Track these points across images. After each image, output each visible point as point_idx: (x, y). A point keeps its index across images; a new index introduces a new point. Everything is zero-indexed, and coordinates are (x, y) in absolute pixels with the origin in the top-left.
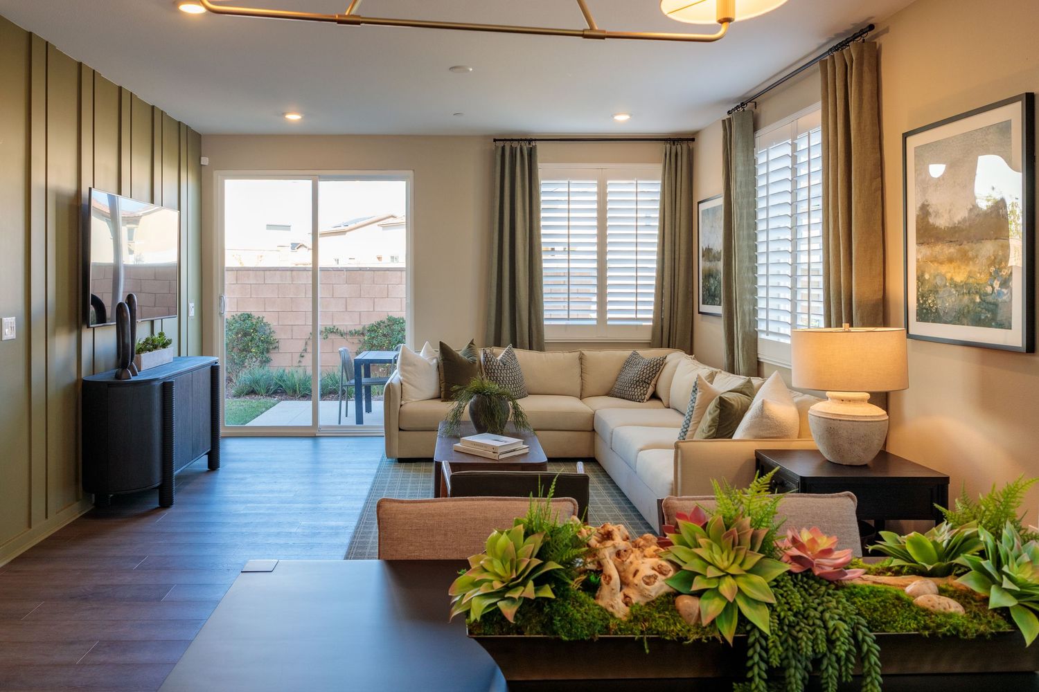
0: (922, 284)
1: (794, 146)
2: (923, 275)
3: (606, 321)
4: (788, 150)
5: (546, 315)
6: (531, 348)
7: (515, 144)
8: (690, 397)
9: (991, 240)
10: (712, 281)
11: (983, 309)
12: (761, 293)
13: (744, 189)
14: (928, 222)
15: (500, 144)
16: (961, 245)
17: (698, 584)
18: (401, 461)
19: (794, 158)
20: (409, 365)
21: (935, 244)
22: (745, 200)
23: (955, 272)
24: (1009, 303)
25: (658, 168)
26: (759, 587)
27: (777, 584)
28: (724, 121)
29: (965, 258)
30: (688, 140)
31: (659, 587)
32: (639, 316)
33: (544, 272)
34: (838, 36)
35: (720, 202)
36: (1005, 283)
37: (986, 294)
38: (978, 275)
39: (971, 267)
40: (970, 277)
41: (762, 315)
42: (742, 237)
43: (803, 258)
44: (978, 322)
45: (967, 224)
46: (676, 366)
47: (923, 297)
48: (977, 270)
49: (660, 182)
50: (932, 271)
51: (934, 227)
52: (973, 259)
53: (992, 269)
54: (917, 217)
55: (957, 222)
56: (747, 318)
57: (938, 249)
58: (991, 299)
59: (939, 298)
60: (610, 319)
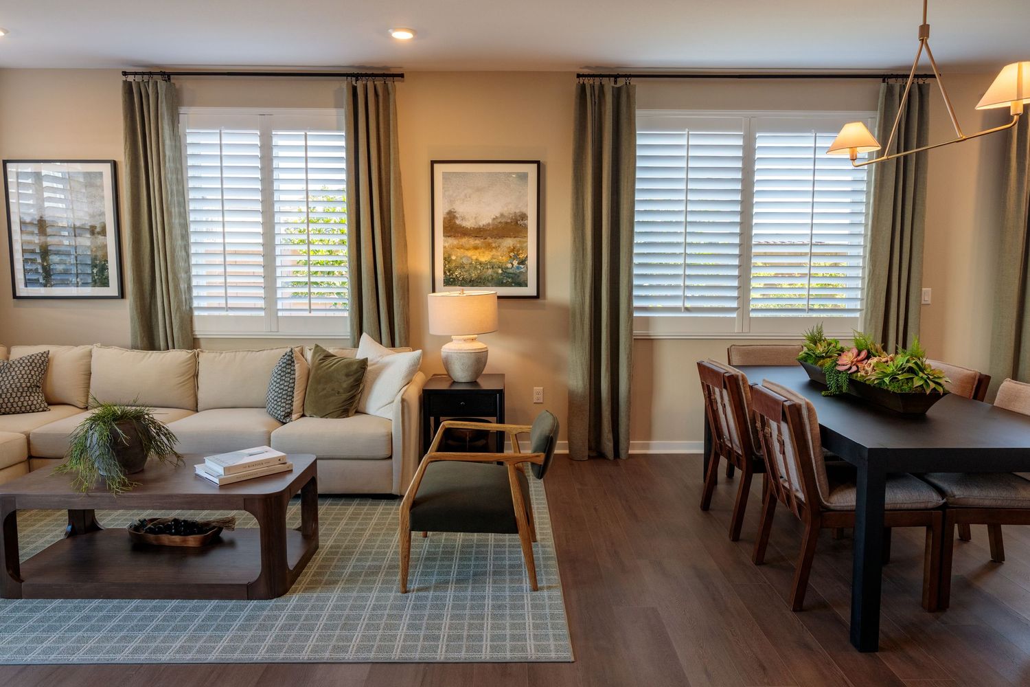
0: (449, 262)
2: (449, 256)
4: (255, 141)
9: (512, 238)
11: (505, 277)
13: (172, 165)
14: (455, 223)
16: (485, 239)
21: (461, 237)
23: (480, 255)
24: (524, 273)
28: (122, 82)
29: (489, 247)
36: (522, 262)
37: (507, 268)
38: (501, 257)
39: (494, 252)
40: (493, 258)
42: (173, 214)
44: (502, 284)
45: (491, 227)
47: (449, 271)
48: (499, 254)
50: (459, 254)
51: (460, 227)
52: (496, 248)
53: (512, 254)
54: (444, 218)
55: (482, 225)
56: (183, 296)
57: (464, 241)
58: (511, 271)
59: (466, 272)
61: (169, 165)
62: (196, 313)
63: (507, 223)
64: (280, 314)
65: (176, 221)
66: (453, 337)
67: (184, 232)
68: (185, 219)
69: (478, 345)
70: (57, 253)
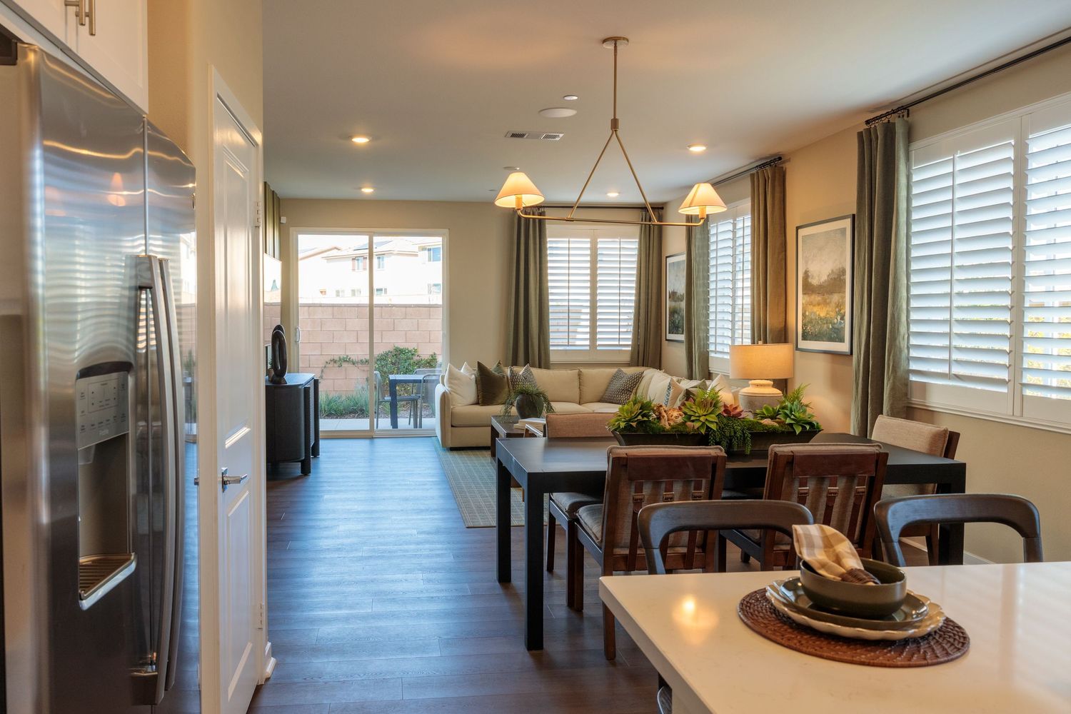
0: (805, 318)
1: (734, 225)
2: (805, 313)
3: (596, 347)
4: (730, 227)
5: (552, 342)
6: (540, 367)
8: (666, 393)
9: (836, 293)
10: (676, 316)
11: (833, 332)
12: (712, 325)
13: (700, 251)
14: (809, 281)
16: (824, 295)
17: (693, 418)
18: (452, 449)
19: (734, 232)
20: (455, 379)
21: (811, 294)
22: (701, 259)
23: (820, 311)
24: (843, 328)
25: (636, 229)
26: (713, 418)
27: (719, 416)
29: (825, 303)
30: (658, 208)
31: (680, 420)
32: (621, 343)
33: (551, 310)
34: (761, 159)
35: (684, 258)
36: (842, 318)
37: (834, 324)
38: (831, 313)
39: (828, 308)
40: (827, 313)
41: (712, 340)
43: (739, 301)
44: (831, 339)
45: (827, 283)
46: (651, 378)
47: (805, 325)
48: (830, 310)
49: (637, 240)
50: (810, 310)
51: (811, 284)
52: (829, 303)
53: (837, 310)
54: (803, 278)
55: (822, 282)
56: (702, 342)
57: (813, 297)
58: (836, 326)
59: (813, 326)
60: (599, 345)
61: (697, 251)
62: (711, 355)
63: (835, 279)
65: (701, 290)
67: (706, 297)
68: (707, 287)
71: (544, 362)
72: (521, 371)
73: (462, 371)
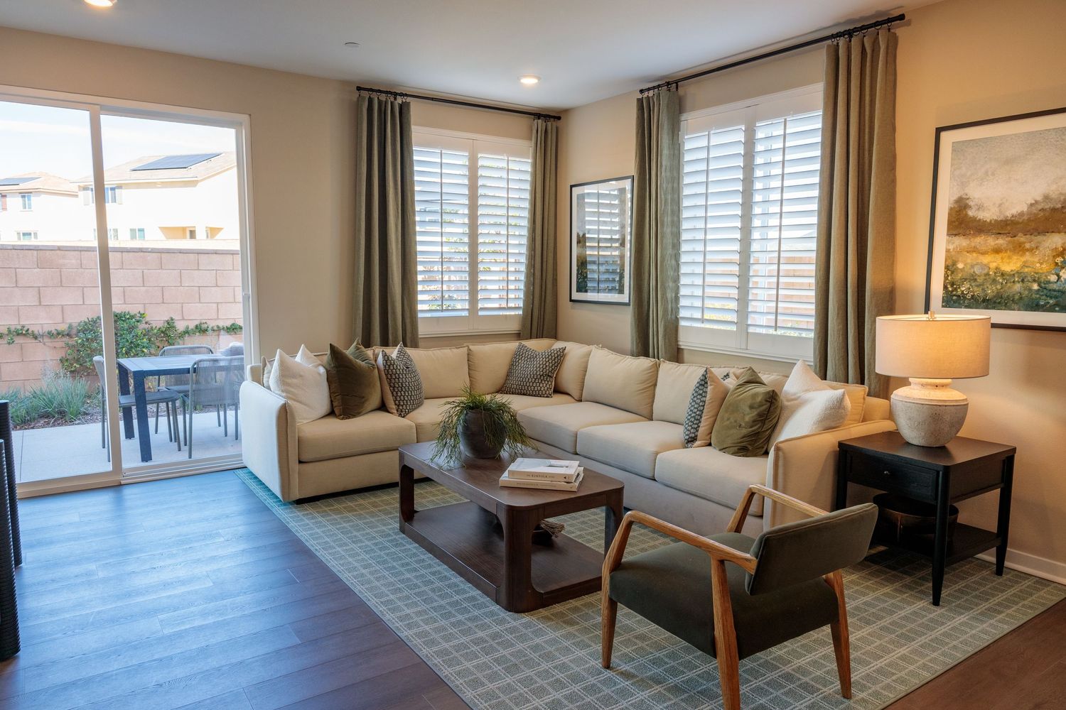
0: (952, 272)
1: (750, 133)
2: (954, 264)
3: (478, 311)
4: (740, 137)
5: (420, 306)
7: (383, 97)
9: (1059, 232)
11: (1043, 295)
13: (668, 174)
14: (966, 215)
15: (366, 94)
16: (1015, 236)
18: (300, 502)
19: (749, 145)
21: (975, 235)
23: (1002, 262)
28: (638, 100)
29: (1019, 249)
30: (554, 116)
32: (509, 305)
35: (625, 184)
37: (1049, 282)
38: (1038, 265)
39: (1028, 257)
40: (1024, 266)
42: (666, 224)
44: (1037, 307)
45: (1026, 217)
47: (952, 284)
48: (1036, 260)
49: (530, 161)
50: (969, 261)
51: (974, 220)
52: (1031, 250)
53: (1059, 260)
54: (951, 209)
55: (1010, 216)
56: (670, 306)
57: (979, 241)
58: (1055, 287)
59: (977, 286)
60: (482, 309)
61: (664, 174)
62: (682, 323)
63: (1054, 210)
64: (751, 330)
65: (668, 230)
66: (910, 380)
67: (676, 241)
68: (678, 227)
69: (952, 395)
70: (594, 262)
71: (410, 338)
72: (394, 353)
73: (298, 358)
